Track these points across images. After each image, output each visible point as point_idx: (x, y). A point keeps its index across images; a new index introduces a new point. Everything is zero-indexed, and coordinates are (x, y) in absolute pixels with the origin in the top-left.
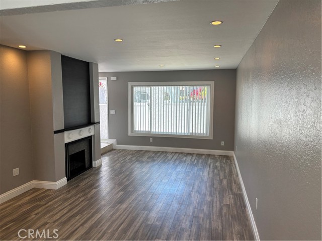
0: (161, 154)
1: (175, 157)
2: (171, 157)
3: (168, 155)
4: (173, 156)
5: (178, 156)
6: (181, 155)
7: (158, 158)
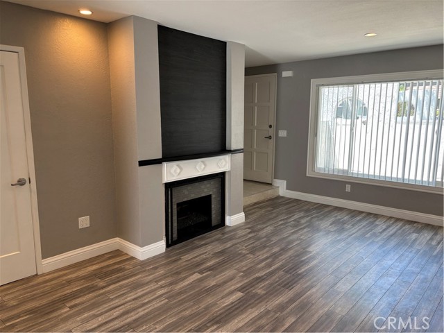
0: (364, 217)
1: (392, 230)
2: (384, 227)
3: (377, 223)
4: (388, 227)
5: (401, 227)
6: (407, 227)
7: (353, 225)
